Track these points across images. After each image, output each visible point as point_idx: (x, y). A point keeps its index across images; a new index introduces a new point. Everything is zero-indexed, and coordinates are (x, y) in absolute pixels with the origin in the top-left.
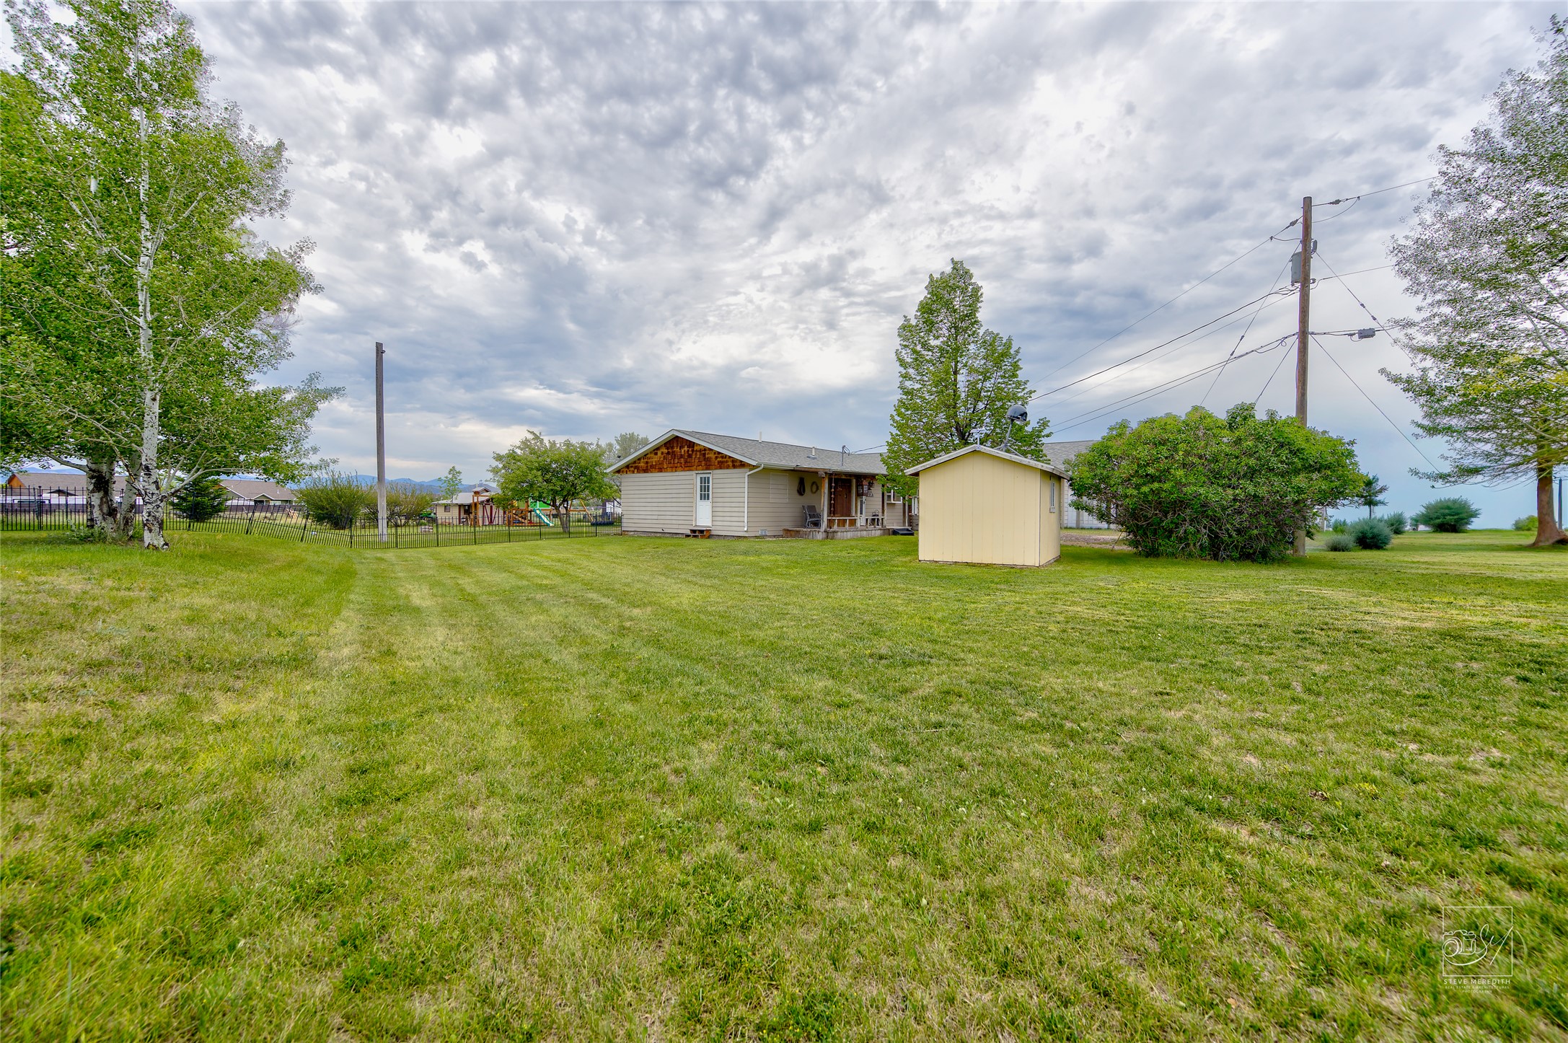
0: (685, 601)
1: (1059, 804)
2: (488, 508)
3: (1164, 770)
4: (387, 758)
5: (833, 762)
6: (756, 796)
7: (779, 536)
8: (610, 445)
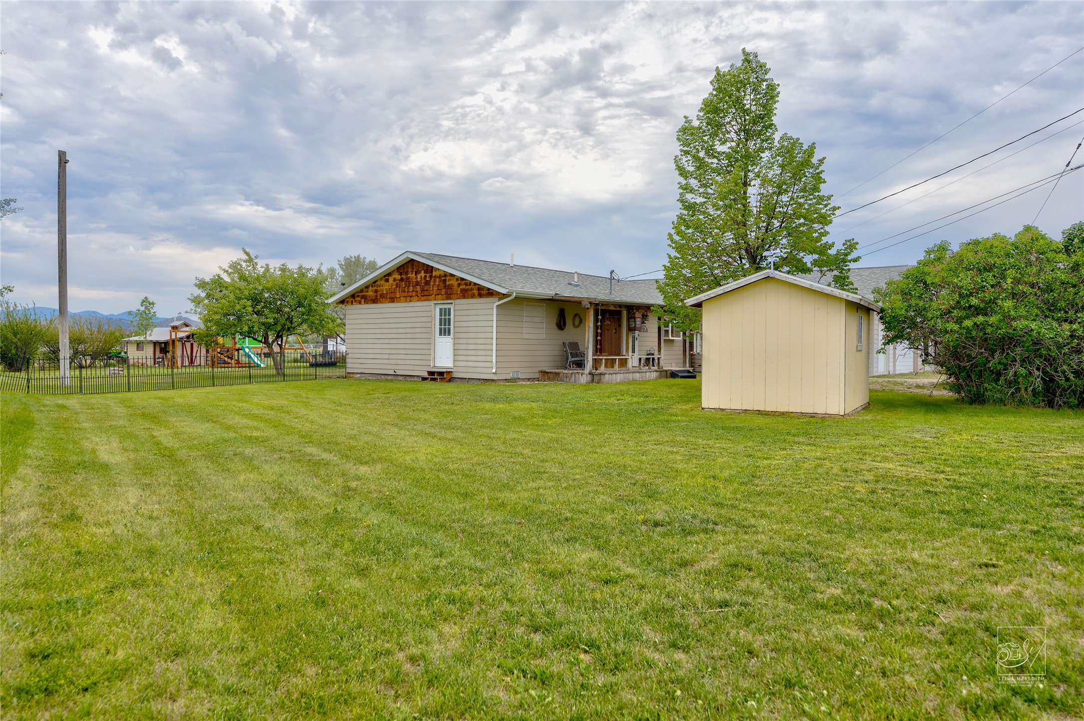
0: (421, 456)
1: (866, 696)
2: (188, 345)
3: (988, 655)
4: (71, 641)
5: (598, 648)
6: (507, 688)
7: (533, 379)
8: (332, 271)
